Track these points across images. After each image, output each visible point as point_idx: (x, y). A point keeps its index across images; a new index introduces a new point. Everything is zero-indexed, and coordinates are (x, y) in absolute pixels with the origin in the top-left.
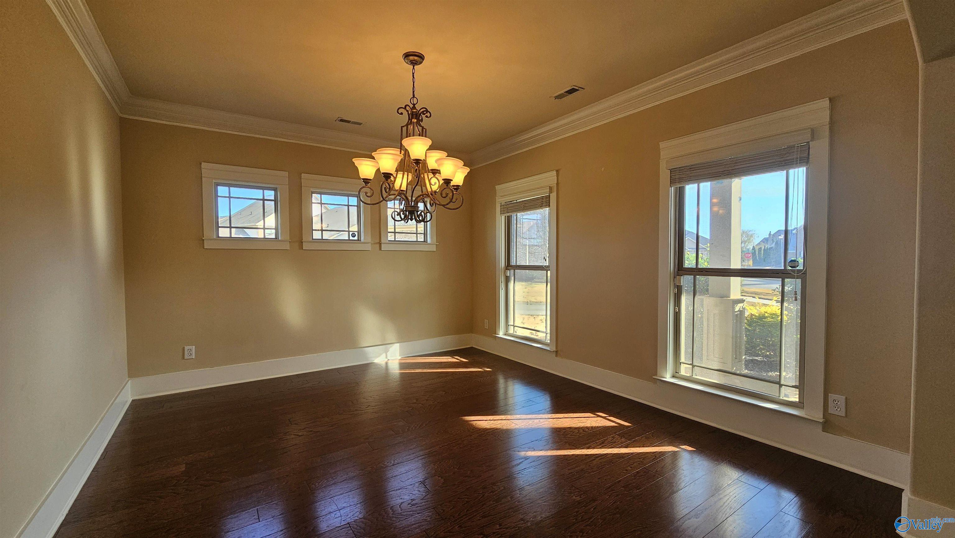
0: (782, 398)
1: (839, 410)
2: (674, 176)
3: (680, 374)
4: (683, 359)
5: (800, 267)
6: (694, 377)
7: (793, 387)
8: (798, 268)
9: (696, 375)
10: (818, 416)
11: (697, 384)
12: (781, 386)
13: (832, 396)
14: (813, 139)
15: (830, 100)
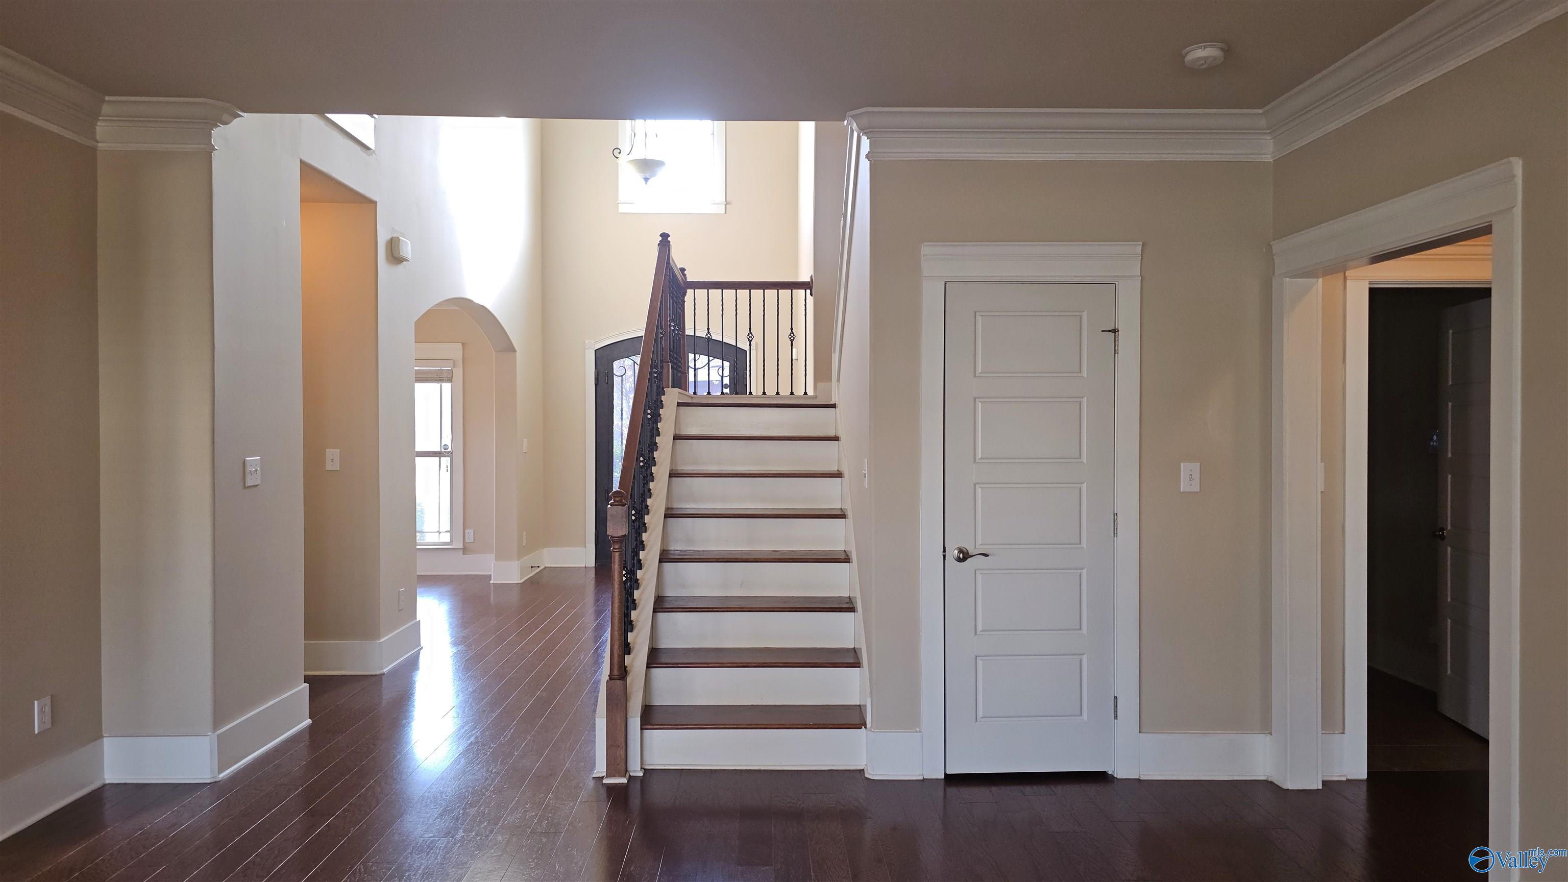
0: (441, 542)
1: (471, 537)
5: (449, 449)
7: (447, 532)
8: (448, 450)
10: (460, 546)
12: (440, 533)
13: (467, 531)
14: (454, 366)
15: (463, 344)
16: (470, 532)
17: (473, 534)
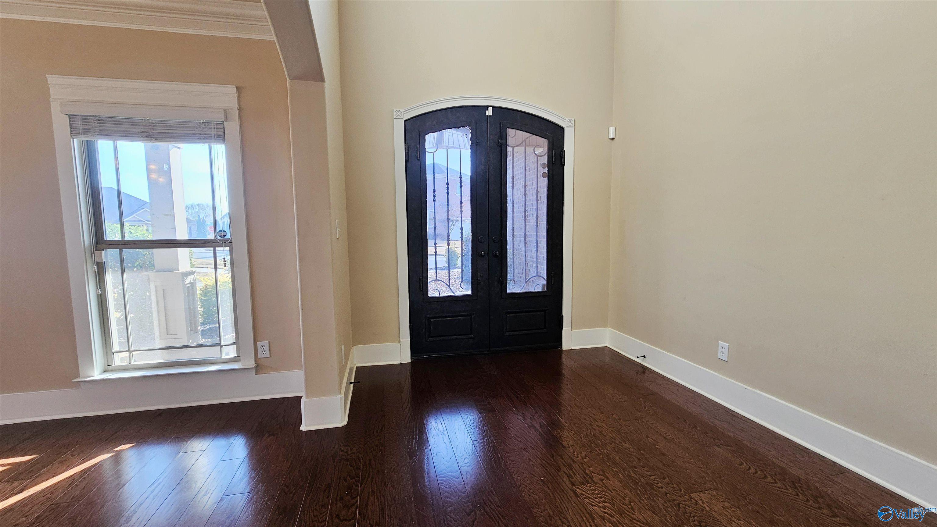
0: (224, 358)
1: (265, 353)
2: (75, 125)
3: (114, 365)
4: (116, 347)
5: (228, 237)
6: (132, 364)
7: (231, 345)
8: (226, 238)
9: (135, 361)
10: (251, 363)
11: (137, 371)
12: (221, 347)
13: (259, 344)
14: (226, 119)
16: (263, 344)
17: (268, 347)
